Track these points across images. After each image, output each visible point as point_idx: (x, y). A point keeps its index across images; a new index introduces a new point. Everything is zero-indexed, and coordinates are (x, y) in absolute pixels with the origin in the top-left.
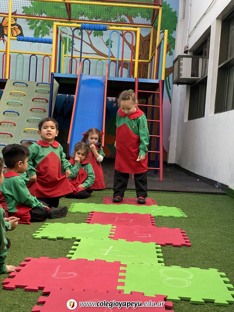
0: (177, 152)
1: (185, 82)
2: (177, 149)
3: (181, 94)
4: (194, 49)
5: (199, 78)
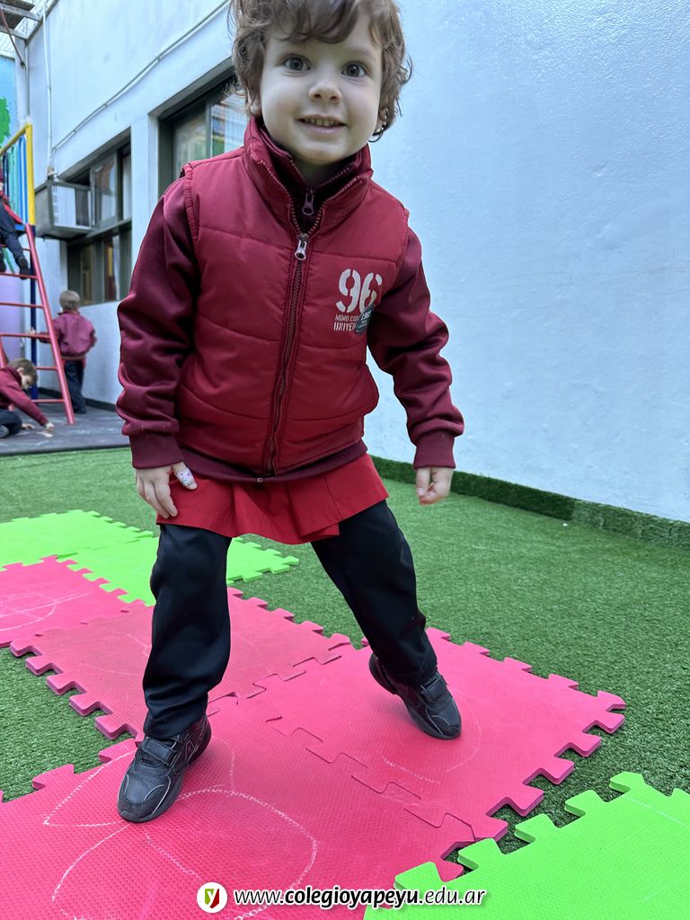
1: (60, 234)
4: (69, 174)
5: (91, 229)
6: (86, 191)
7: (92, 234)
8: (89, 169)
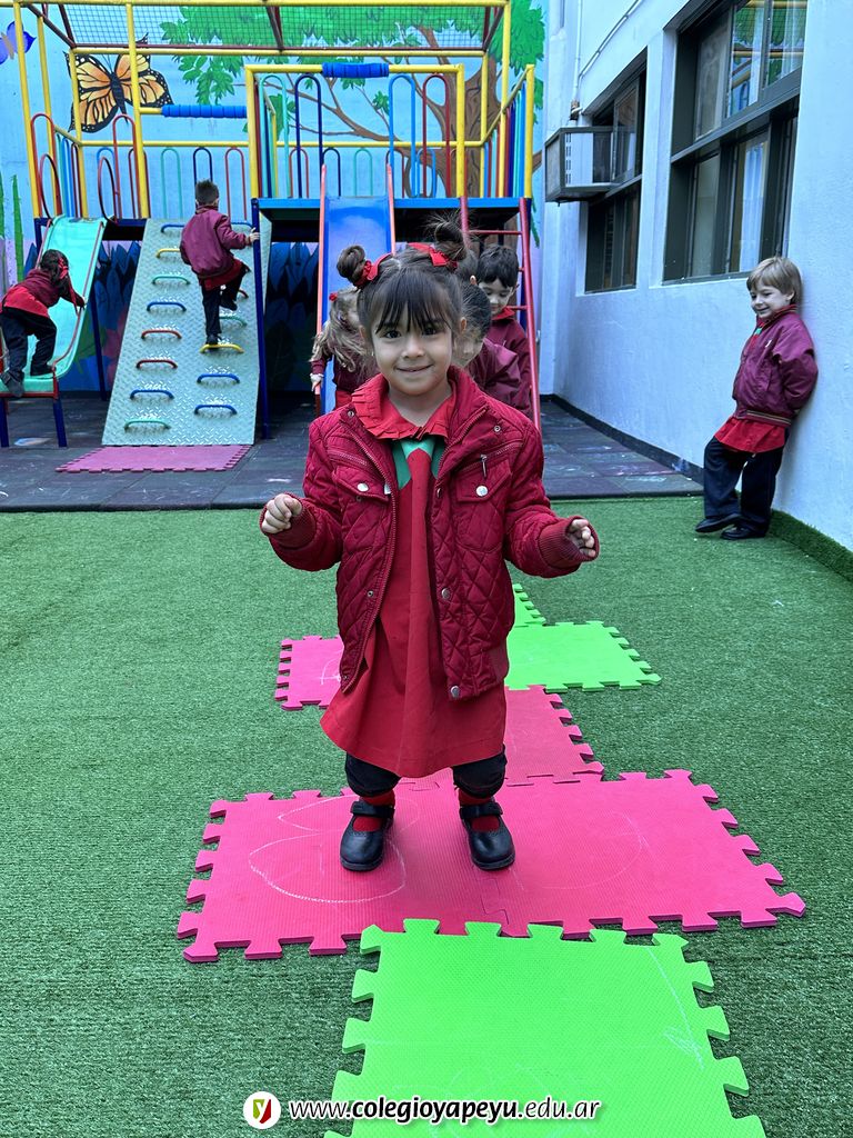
0: (558, 368)
1: (577, 195)
2: (558, 360)
3: (563, 225)
4: (594, 109)
5: (612, 186)
6: (610, 132)
7: (612, 192)
8: (613, 102)
